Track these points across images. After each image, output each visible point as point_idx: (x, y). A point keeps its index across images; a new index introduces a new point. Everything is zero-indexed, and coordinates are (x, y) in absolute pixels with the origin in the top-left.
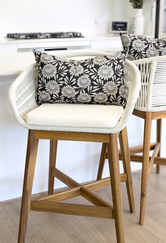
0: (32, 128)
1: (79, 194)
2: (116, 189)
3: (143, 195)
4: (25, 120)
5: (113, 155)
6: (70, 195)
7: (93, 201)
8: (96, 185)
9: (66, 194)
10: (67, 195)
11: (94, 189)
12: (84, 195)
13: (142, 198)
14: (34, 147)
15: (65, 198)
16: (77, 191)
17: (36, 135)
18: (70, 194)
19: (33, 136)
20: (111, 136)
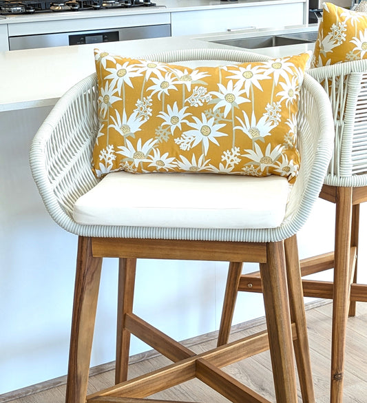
0: (87, 233)
1: (191, 375)
2: (284, 367)
3: (336, 377)
4: (70, 215)
5: (275, 291)
6: (172, 380)
7: (226, 392)
8: (229, 353)
9: (165, 377)
10: (166, 380)
11: (225, 361)
12: (204, 378)
13: (334, 384)
14: (93, 275)
15: (161, 386)
16: (188, 369)
17: (96, 249)
18: (172, 377)
19: (88, 251)
20: (271, 247)
